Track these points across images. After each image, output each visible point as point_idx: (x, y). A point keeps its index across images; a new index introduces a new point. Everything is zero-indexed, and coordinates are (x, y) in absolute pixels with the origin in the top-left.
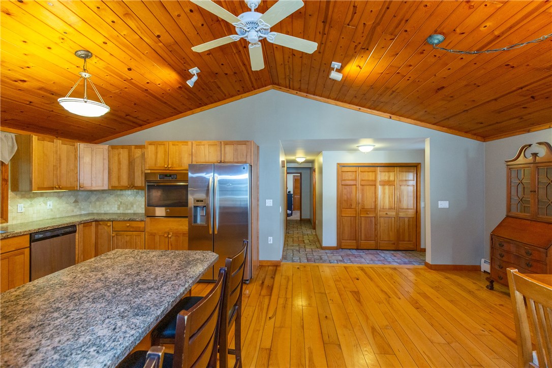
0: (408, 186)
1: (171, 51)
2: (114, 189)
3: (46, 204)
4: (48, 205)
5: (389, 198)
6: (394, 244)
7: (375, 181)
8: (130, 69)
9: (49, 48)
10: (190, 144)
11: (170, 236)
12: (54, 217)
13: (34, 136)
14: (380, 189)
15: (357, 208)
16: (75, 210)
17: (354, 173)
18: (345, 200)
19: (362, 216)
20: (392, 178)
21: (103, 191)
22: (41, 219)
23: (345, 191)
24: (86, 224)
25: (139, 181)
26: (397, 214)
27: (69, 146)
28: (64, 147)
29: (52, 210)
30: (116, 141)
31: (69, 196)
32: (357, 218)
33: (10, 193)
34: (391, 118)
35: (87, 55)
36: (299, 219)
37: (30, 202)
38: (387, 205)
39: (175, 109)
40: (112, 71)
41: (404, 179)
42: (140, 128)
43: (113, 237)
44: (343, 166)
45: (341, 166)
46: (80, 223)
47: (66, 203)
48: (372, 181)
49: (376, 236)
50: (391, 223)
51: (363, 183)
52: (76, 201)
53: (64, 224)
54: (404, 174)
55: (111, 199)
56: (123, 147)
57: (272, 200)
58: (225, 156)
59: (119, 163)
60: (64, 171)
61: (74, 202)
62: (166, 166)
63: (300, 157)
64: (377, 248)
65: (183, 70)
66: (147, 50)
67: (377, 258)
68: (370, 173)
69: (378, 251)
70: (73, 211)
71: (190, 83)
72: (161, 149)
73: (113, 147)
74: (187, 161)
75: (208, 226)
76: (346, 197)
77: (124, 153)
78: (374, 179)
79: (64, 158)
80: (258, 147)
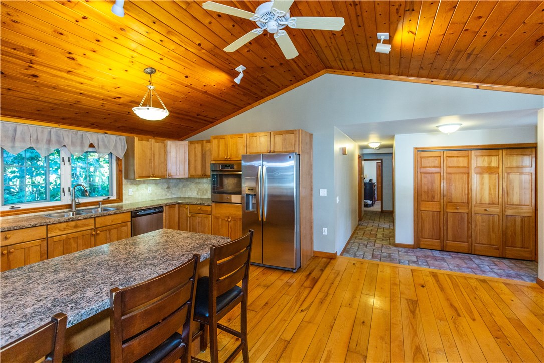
0: (522, 174)
1: (214, 55)
2: (193, 178)
3: (147, 189)
4: (149, 189)
5: (490, 189)
6: (498, 249)
7: (468, 168)
8: (187, 77)
9: (126, 71)
10: (245, 136)
11: (229, 220)
12: (153, 199)
13: (136, 138)
14: (475, 179)
15: (442, 201)
16: (168, 194)
17: (438, 159)
18: (425, 192)
19: (448, 210)
20: (494, 164)
21: (187, 179)
22: (144, 200)
23: (425, 181)
24: (171, 206)
25: (209, 172)
26: (503, 211)
27: (160, 144)
28: (157, 144)
29: (151, 194)
30: (195, 138)
31: (163, 183)
32: (442, 213)
33: (124, 181)
34: (478, 87)
35: (152, 71)
36: (380, 210)
37: (136, 188)
38: (486, 199)
39: (236, 105)
40: (173, 80)
41: (515, 165)
42: (212, 124)
43: (190, 217)
44: (423, 150)
45: (419, 151)
46: (166, 205)
47: (162, 189)
48: (464, 168)
49: (470, 236)
50: (493, 222)
51: (450, 171)
52: (168, 187)
53: (154, 205)
54: (515, 158)
55: (193, 186)
57: (326, 190)
58: (274, 146)
59: (196, 156)
60: (157, 164)
61: (167, 188)
62: (226, 157)
63: (374, 143)
64: (471, 252)
65: (230, 69)
66: (195, 58)
67: (466, 264)
68: (461, 159)
69: (472, 257)
70: (166, 195)
71: (238, 80)
72: (222, 142)
73: (191, 143)
74: (242, 152)
75: (258, 214)
76: (426, 187)
77: (198, 147)
78: (466, 165)
79: (157, 153)
80: (311, 135)
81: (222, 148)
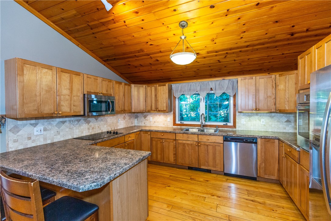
12: (267, 130)
22: (257, 130)
24: (267, 140)
27: (266, 79)
28: (262, 80)
29: (265, 125)
33: (238, 113)
37: (249, 119)
43: (285, 158)
46: (261, 137)
52: (288, 121)
61: (285, 122)
70: (285, 129)
72: (308, 59)
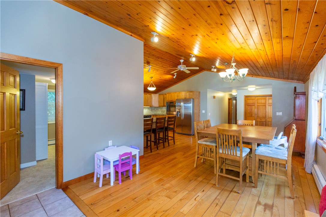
2: (160, 107)
4: (146, 110)
7: (265, 103)
8: (160, 77)
10: (177, 93)
12: (147, 114)
14: (268, 108)
15: (255, 116)
17: (254, 100)
18: (248, 113)
19: (257, 120)
21: (158, 107)
23: (249, 108)
25: (165, 105)
27: (150, 95)
29: (147, 112)
31: (150, 108)
34: (252, 77)
35: (152, 77)
40: (157, 79)
42: (166, 88)
44: (248, 97)
45: (246, 97)
47: (150, 110)
48: (264, 103)
51: (258, 105)
52: (152, 110)
55: (160, 110)
56: (162, 94)
57: (204, 111)
59: (161, 99)
60: (149, 102)
62: (171, 100)
63: (234, 93)
65: (173, 74)
66: (163, 74)
68: (263, 100)
71: (174, 77)
72: (170, 95)
73: (160, 95)
74: (176, 98)
75: (181, 118)
76: (249, 111)
77: (162, 96)
78: (265, 102)
79: (149, 98)
80: (199, 92)
81: (170, 97)
